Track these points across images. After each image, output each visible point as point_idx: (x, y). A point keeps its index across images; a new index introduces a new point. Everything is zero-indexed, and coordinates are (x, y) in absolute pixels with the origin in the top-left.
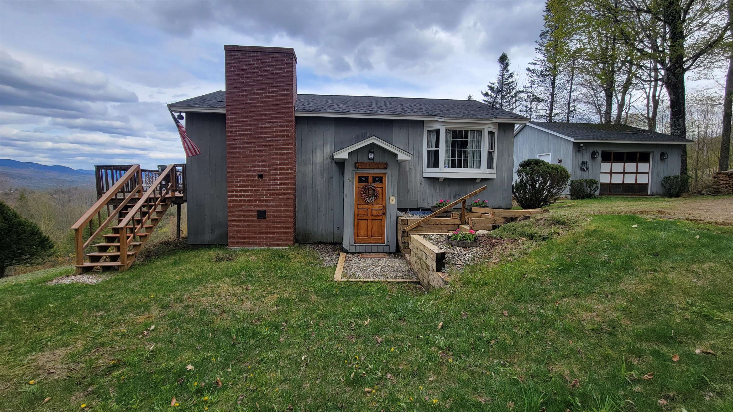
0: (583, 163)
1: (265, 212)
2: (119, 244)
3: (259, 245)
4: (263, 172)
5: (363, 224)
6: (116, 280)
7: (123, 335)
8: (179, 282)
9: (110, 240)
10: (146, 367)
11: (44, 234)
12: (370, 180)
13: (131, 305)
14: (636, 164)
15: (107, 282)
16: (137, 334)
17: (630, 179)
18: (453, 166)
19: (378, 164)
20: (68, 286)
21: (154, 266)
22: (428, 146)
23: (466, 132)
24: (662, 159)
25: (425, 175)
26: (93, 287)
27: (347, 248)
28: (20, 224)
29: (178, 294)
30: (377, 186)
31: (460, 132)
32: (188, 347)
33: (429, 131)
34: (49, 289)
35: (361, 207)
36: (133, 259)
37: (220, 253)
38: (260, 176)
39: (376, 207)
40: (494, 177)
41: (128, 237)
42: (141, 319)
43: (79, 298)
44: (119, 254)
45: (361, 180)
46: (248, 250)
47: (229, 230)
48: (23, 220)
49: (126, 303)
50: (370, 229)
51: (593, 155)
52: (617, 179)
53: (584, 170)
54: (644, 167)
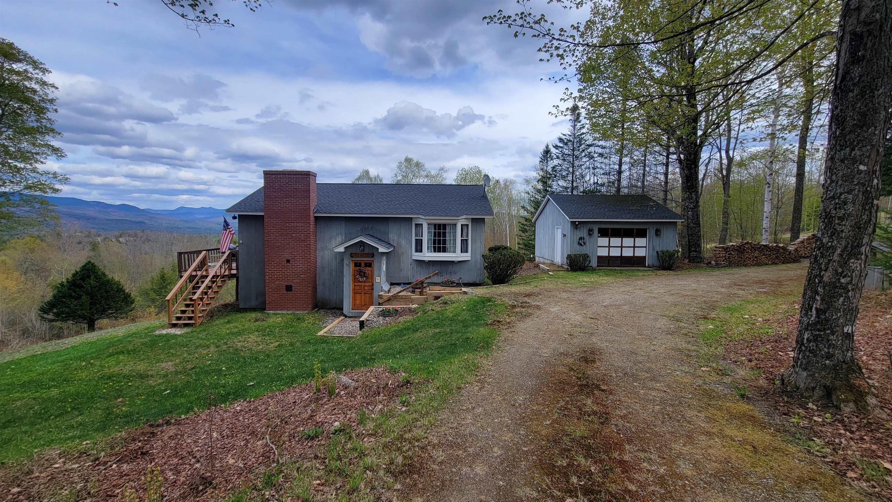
0: (581, 239)
1: (291, 286)
2: (193, 309)
3: (287, 309)
4: (290, 258)
5: (358, 296)
6: (192, 332)
7: (197, 358)
8: (228, 334)
9: (187, 306)
10: (206, 369)
11: (127, 291)
12: (363, 265)
13: (200, 345)
14: (633, 239)
15: (187, 333)
16: (203, 357)
17: (628, 253)
18: (435, 251)
19: (368, 254)
20: (166, 335)
21: (214, 324)
22: (416, 235)
23: (445, 226)
24: (657, 235)
25: (414, 258)
26: (180, 336)
27: (346, 314)
28: (108, 281)
29: (226, 341)
30: (367, 270)
31: (439, 225)
32: (225, 363)
33: (416, 224)
34: (156, 336)
35: (356, 284)
36: (202, 319)
37: (259, 315)
38: (288, 261)
39: (367, 284)
40: (469, 259)
41: (199, 304)
42: (205, 352)
43: (173, 341)
44: (193, 315)
45: (356, 265)
46: (279, 314)
47: (267, 299)
48: (111, 278)
49: (198, 344)
50: (363, 300)
51: (590, 232)
52: (615, 253)
53: (581, 245)
54: (641, 242)
